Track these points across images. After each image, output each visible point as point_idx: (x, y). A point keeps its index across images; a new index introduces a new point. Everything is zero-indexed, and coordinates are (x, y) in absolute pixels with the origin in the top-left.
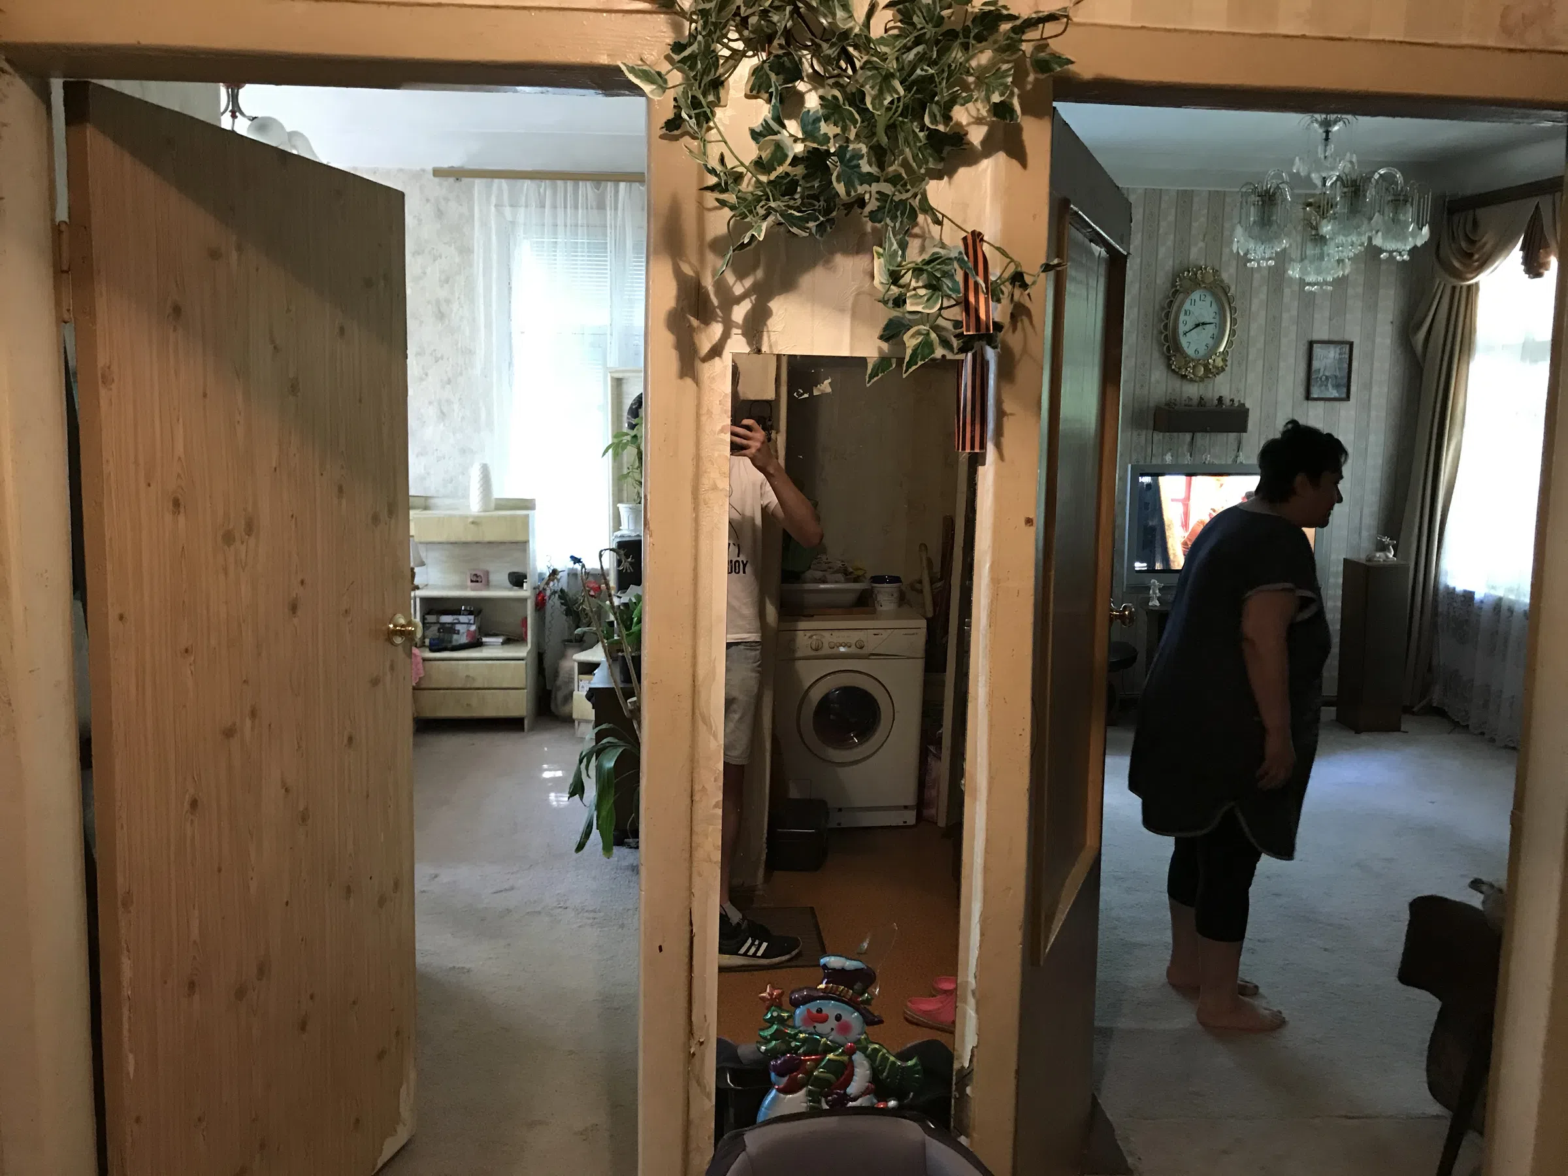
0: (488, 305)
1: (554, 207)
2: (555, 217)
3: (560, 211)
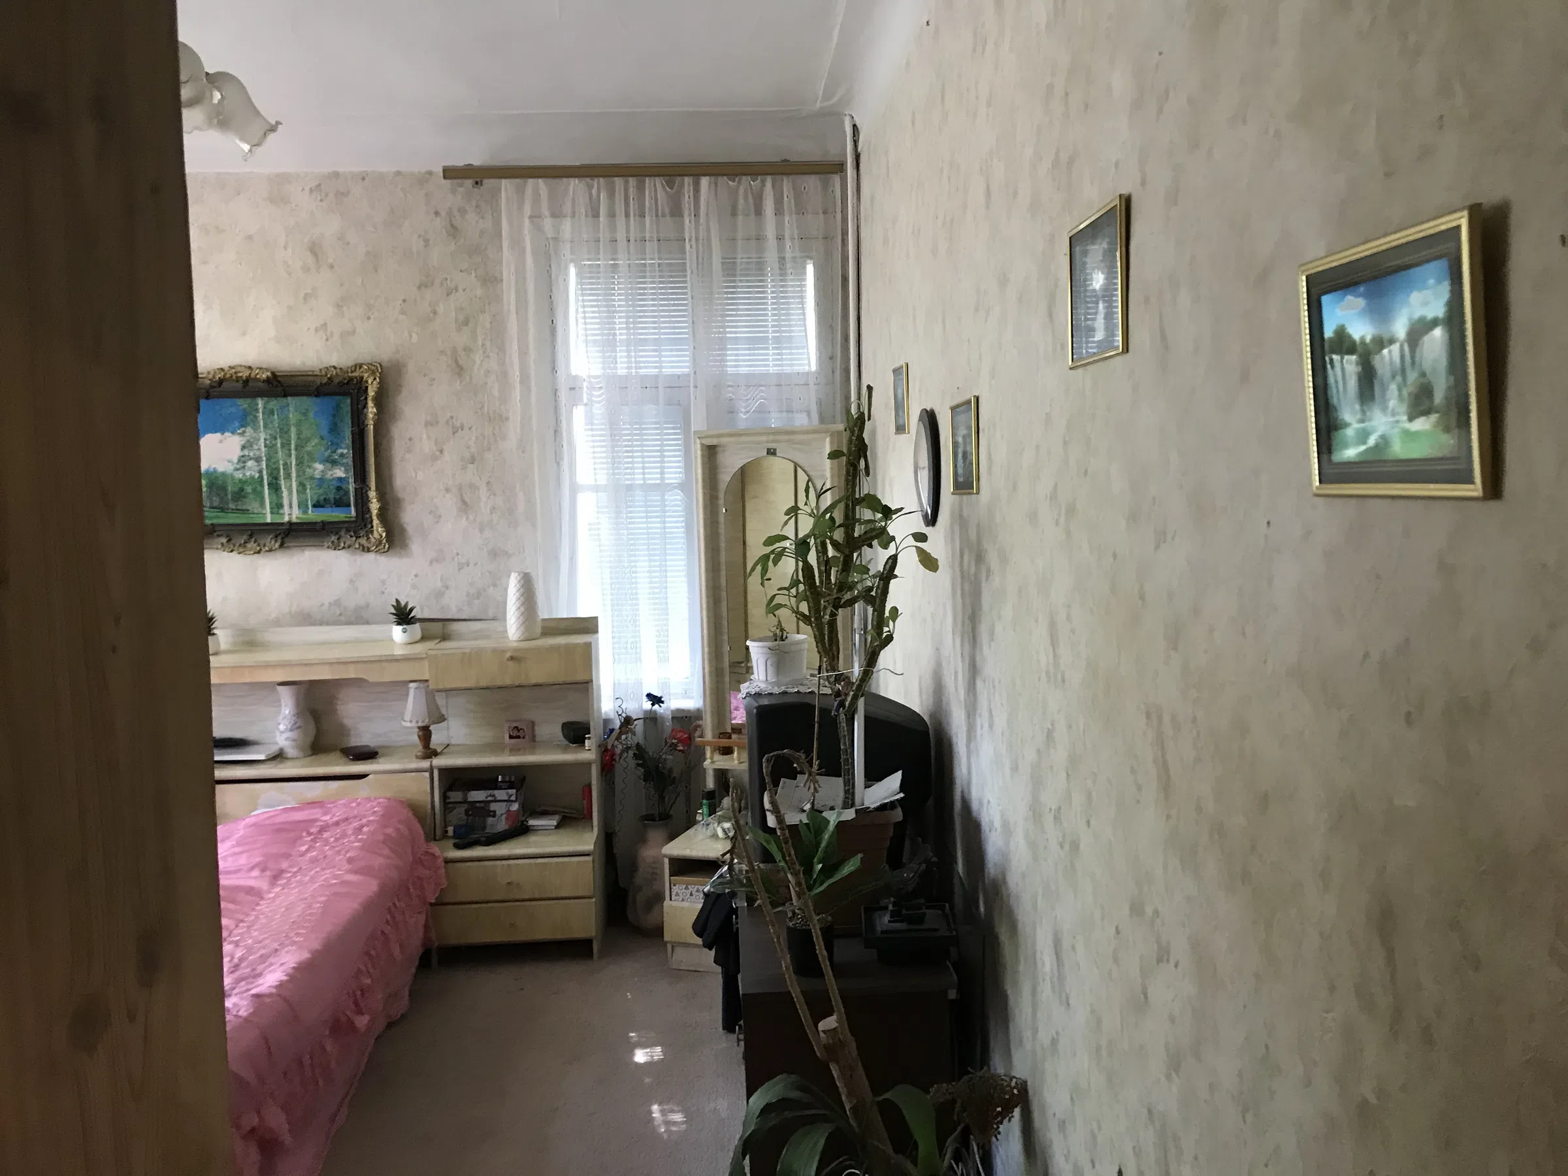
0: (523, 353)
1: (612, 215)
2: (613, 228)
3: (621, 220)
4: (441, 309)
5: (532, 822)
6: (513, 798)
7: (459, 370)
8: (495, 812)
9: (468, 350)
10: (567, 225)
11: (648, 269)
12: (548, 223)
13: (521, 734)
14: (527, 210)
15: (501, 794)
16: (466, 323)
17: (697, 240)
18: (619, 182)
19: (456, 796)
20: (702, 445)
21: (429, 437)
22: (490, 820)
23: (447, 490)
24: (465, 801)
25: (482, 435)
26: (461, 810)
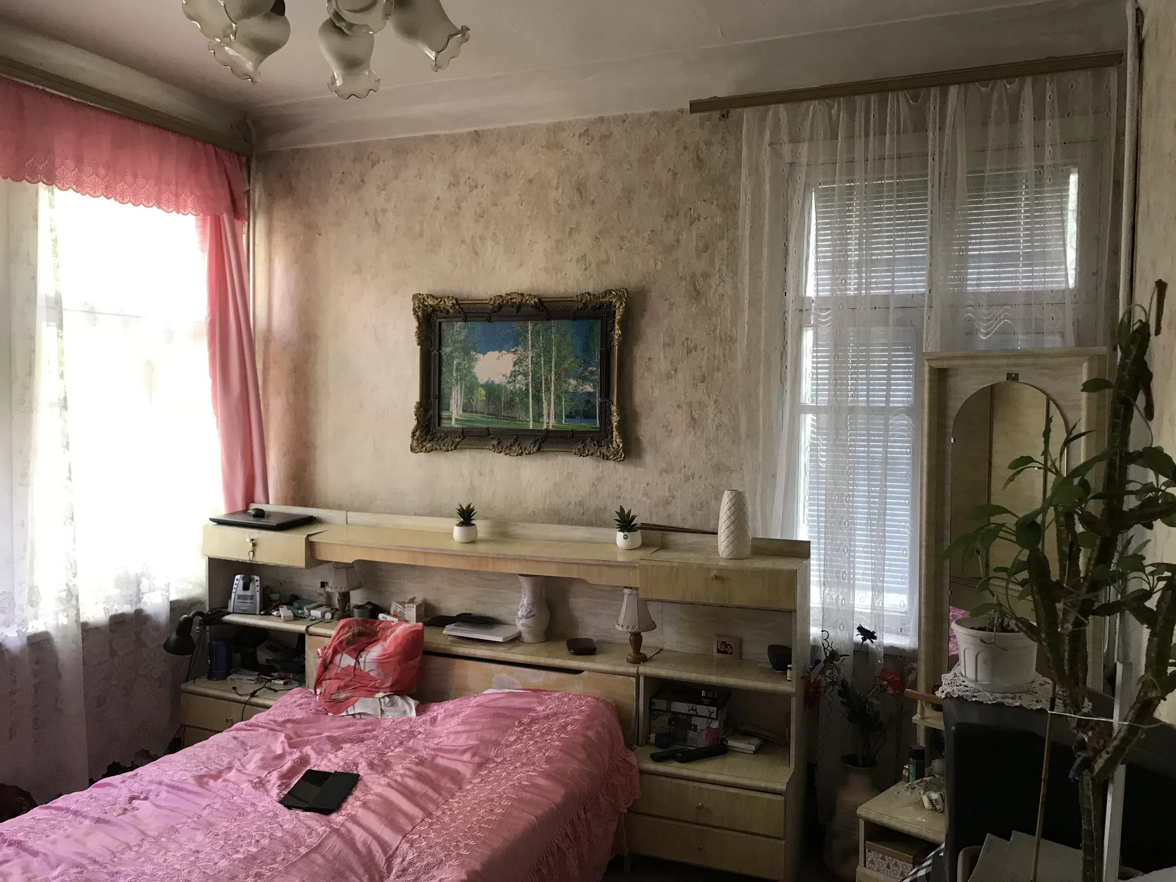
0: (755, 276)
1: (851, 136)
2: (851, 149)
3: (859, 144)
4: (683, 237)
5: (731, 743)
6: (714, 716)
7: (696, 295)
8: (696, 726)
9: (706, 275)
10: (804, 149)
11: (885, 188)
12: (786, 149)
13: (728, 650)
14: (767, 137)
15: (702, 710)
16: (706, 248)
17: (941, 154)
18: (860, 100)
19: (661, 704)
20: (931, 368)
21: (665, 357)
22: (691, 734)
23: (679, 406)
24: (668, 711)
25: (715, 357)
26: (666, 718)
